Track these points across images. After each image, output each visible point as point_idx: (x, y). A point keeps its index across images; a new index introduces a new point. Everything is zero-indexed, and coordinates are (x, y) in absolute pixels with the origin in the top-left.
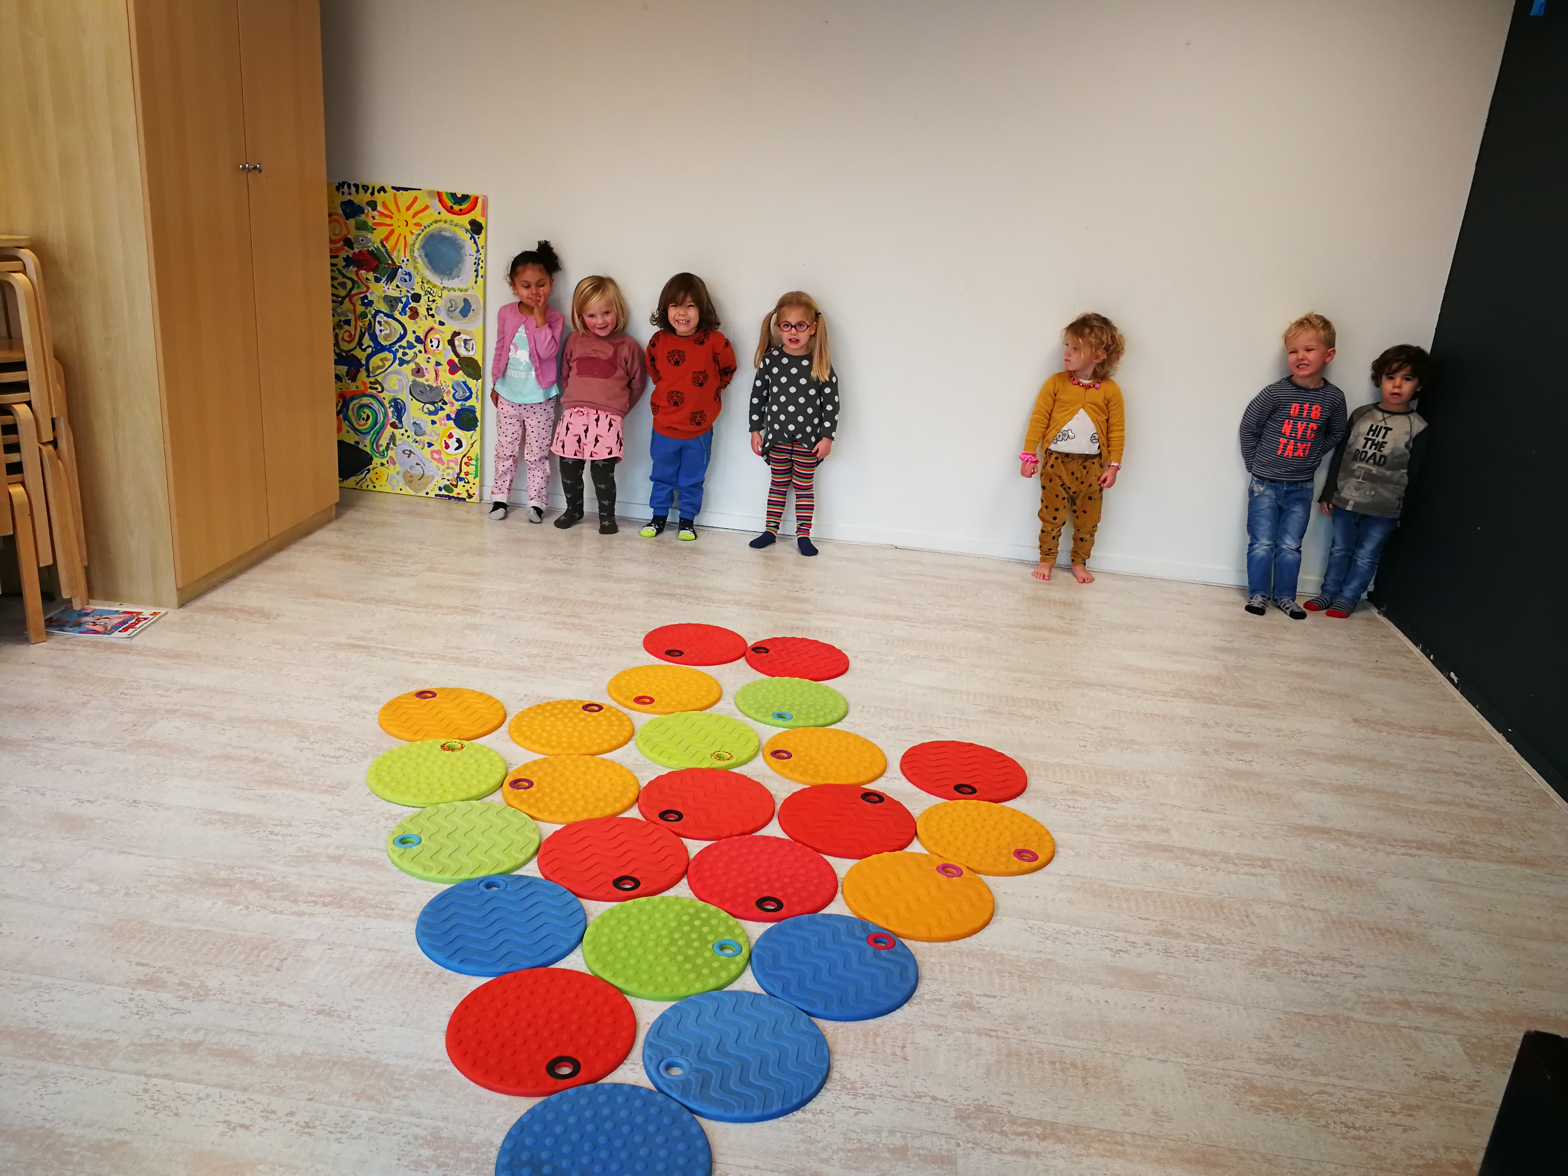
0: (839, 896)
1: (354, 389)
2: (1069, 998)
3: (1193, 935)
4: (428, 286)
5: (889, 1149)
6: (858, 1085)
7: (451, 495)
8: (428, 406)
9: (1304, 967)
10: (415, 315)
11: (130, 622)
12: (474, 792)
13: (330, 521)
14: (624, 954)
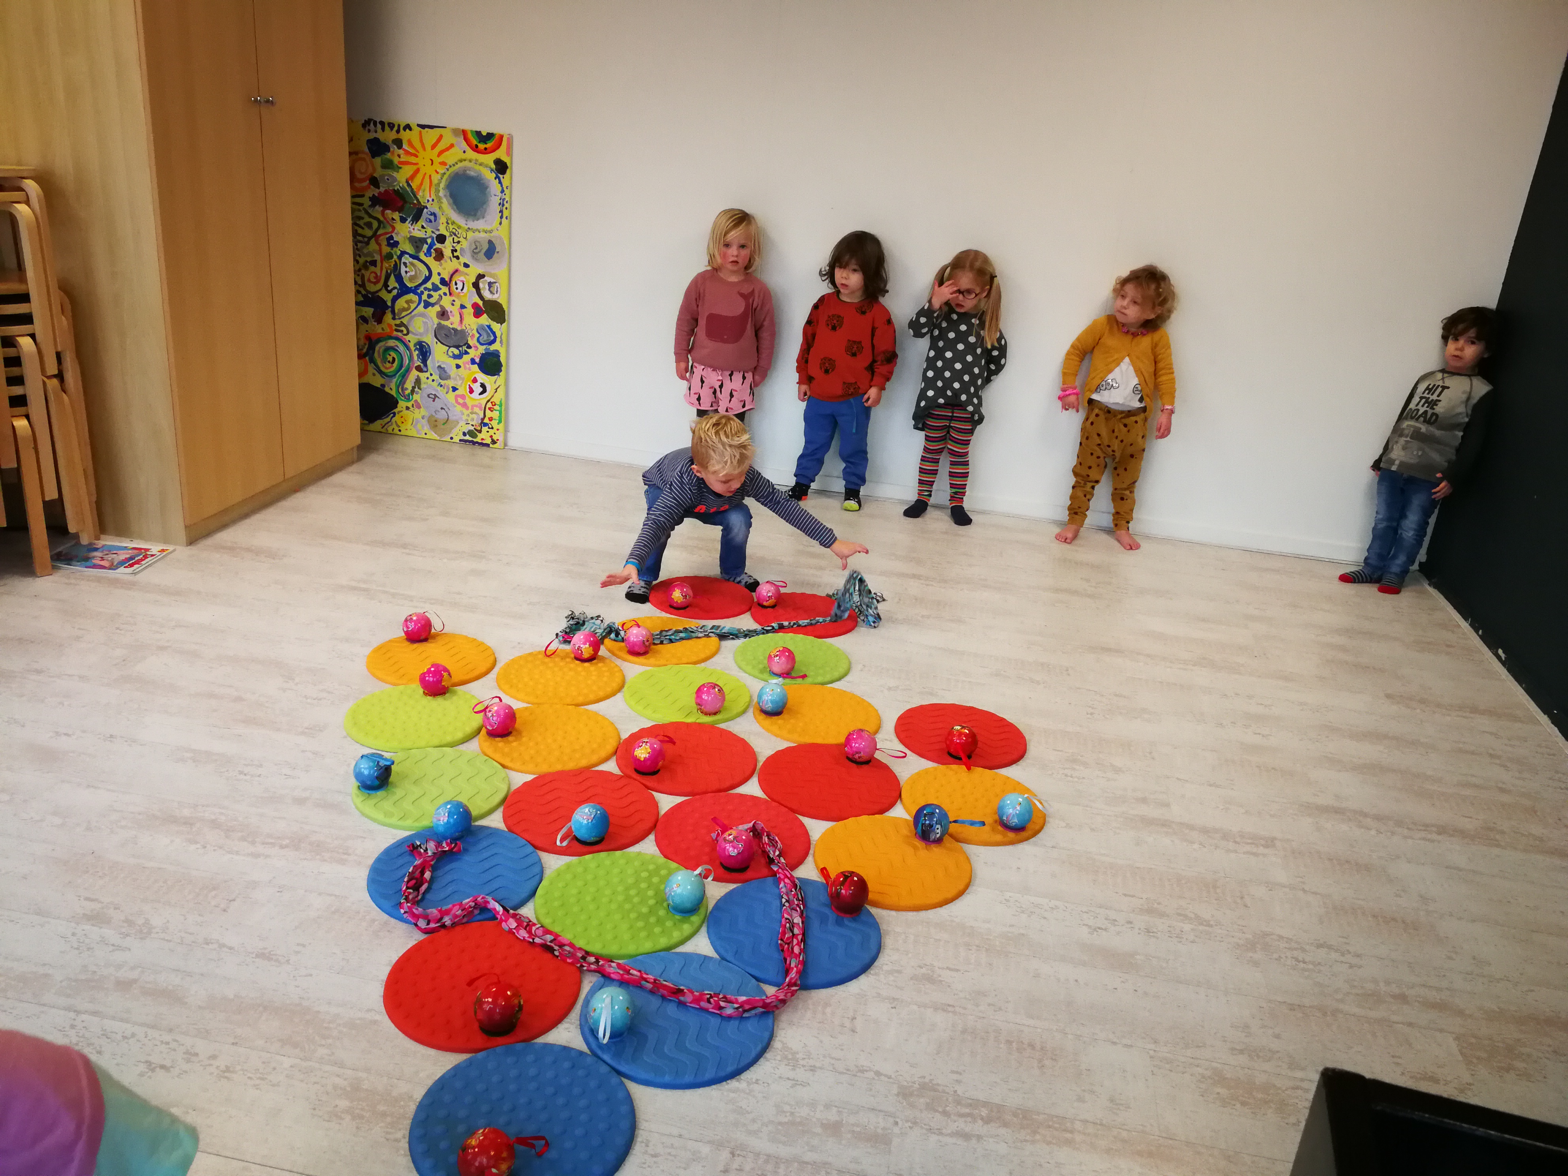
0: (810, 859)
1: (380, 331)
2: (1037, 976)
3: (1179, 915)
4: (453, 227)
5: (822, 1124)
6: (800, 1056)
7: (475, 440)
8: (452, 349)
9: (1295, 953)
10: (440, 256)
11: (136, 559)
12: (449, 739)
13: (352, 463)
14: (576, 909)
